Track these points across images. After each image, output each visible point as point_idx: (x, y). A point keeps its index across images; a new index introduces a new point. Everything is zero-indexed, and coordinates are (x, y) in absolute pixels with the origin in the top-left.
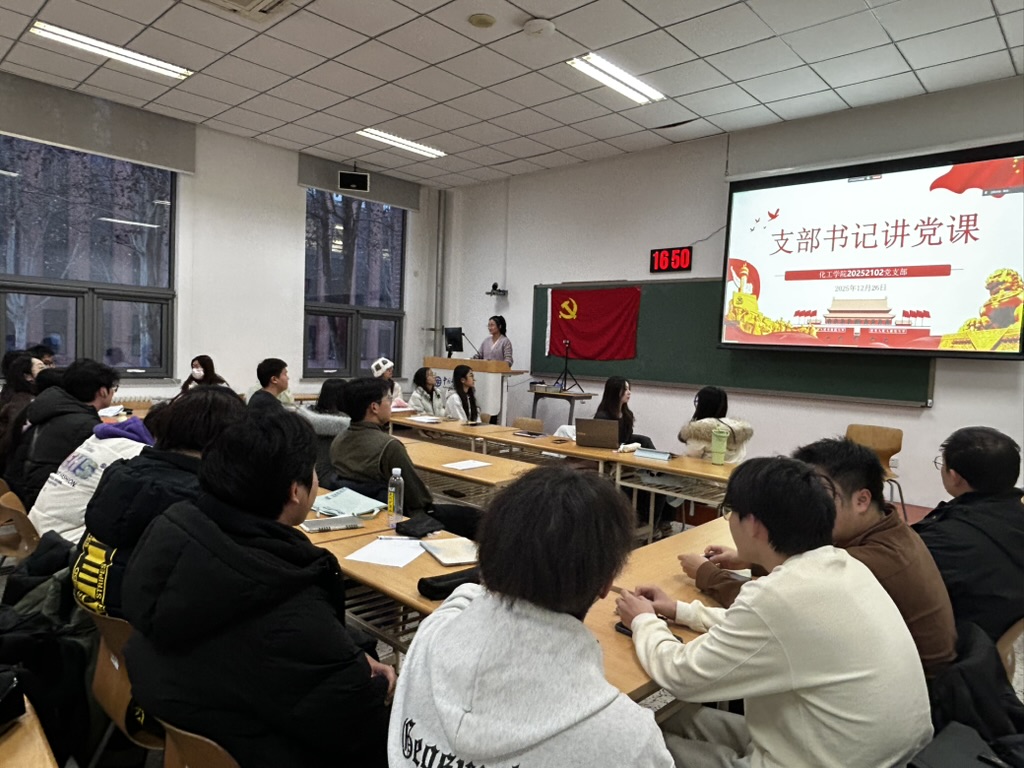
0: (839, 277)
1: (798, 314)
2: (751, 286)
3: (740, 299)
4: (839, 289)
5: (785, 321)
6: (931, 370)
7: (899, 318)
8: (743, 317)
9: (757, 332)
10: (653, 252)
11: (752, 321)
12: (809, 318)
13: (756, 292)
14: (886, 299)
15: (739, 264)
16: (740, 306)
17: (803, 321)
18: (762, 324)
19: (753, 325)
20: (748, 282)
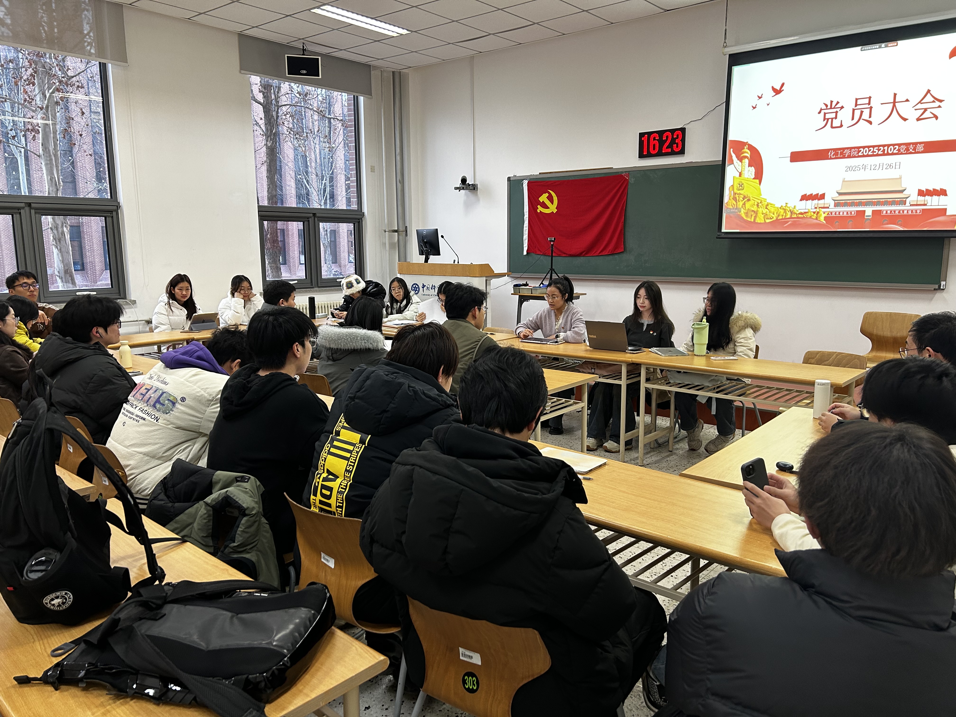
0: (849, 157)
1: (805, 198)
2: (752, 169)
3: (741, 185)
4: (849, 169)
5: (791, 205)
6: (945, 252)
7: (914, 197)
8: (744, 204)
9: (760, 219)
10: (641, 135)
11: (755, 208)
12: (816, 202)
13: (759, 176)
14: (900, 178)
15: (739, 146)
16: (741, 192)
17: (810, 205)
18: (765, 211)
19: (756, 213)
20: (750, 165)
